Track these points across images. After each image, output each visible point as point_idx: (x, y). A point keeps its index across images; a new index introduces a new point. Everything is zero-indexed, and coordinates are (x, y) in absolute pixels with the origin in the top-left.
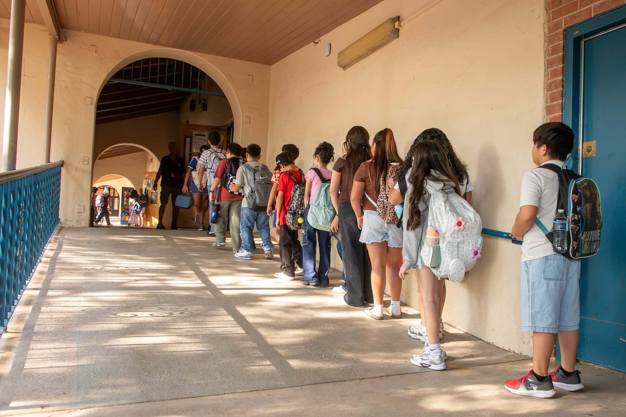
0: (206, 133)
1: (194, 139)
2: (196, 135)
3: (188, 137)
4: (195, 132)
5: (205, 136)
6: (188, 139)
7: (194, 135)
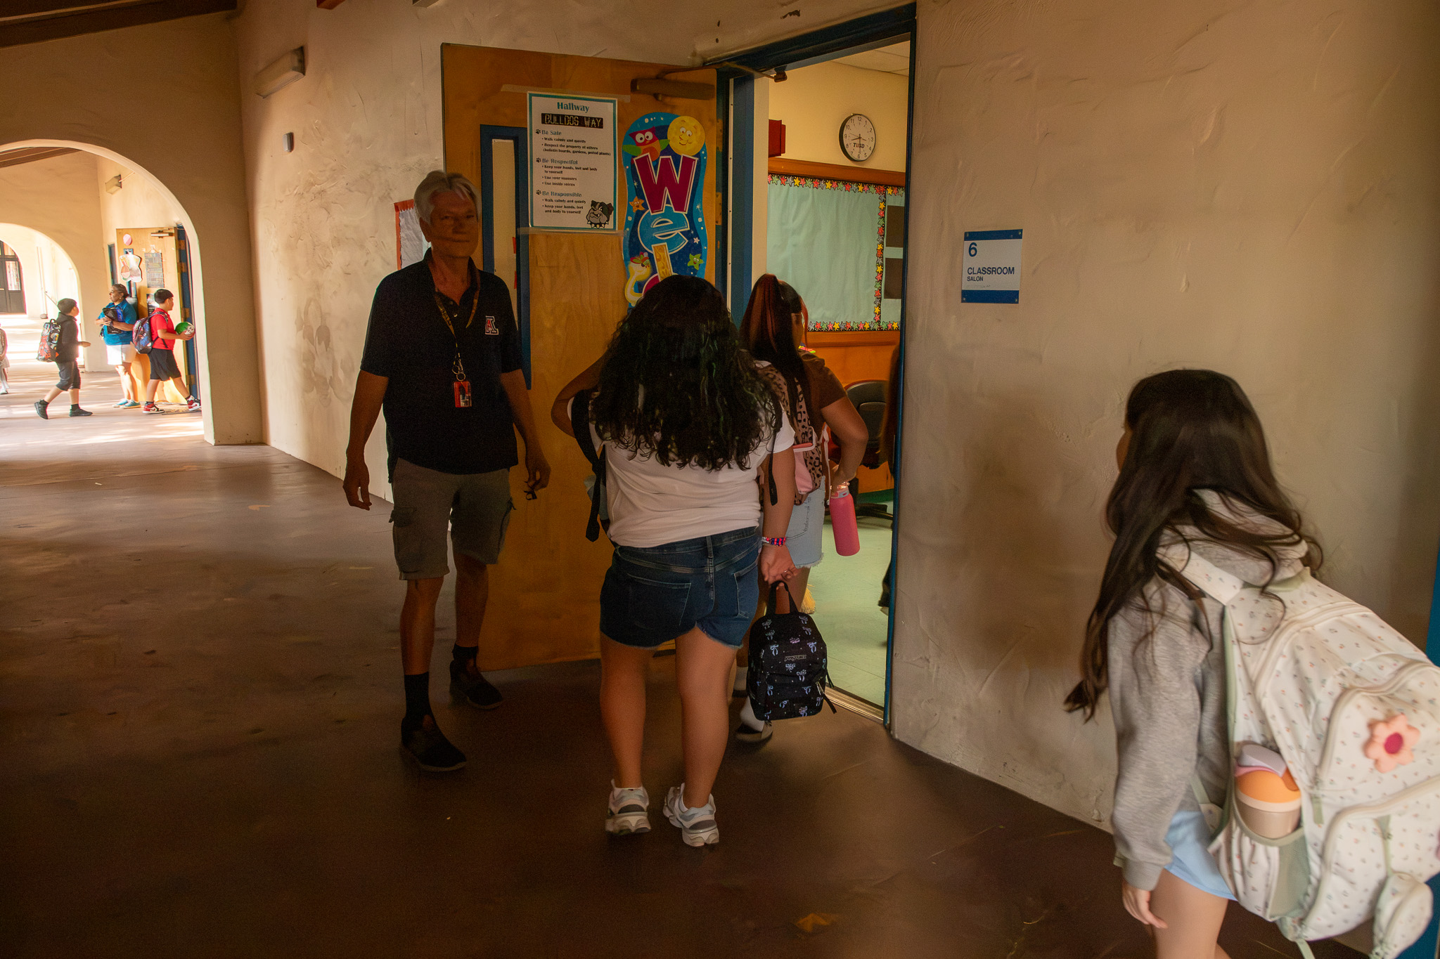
0: (606, 110)
1: (537, 145)
2: (545, 118)
3: (502, 132)
4: (541, 104)
5: (599, 123)
6: (502, 150)
7: (536, 122)
